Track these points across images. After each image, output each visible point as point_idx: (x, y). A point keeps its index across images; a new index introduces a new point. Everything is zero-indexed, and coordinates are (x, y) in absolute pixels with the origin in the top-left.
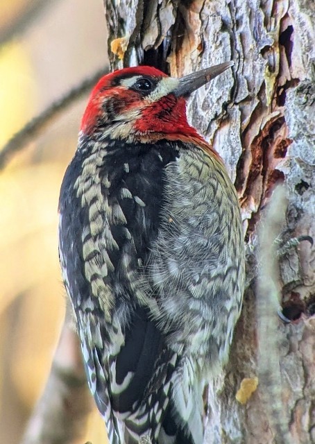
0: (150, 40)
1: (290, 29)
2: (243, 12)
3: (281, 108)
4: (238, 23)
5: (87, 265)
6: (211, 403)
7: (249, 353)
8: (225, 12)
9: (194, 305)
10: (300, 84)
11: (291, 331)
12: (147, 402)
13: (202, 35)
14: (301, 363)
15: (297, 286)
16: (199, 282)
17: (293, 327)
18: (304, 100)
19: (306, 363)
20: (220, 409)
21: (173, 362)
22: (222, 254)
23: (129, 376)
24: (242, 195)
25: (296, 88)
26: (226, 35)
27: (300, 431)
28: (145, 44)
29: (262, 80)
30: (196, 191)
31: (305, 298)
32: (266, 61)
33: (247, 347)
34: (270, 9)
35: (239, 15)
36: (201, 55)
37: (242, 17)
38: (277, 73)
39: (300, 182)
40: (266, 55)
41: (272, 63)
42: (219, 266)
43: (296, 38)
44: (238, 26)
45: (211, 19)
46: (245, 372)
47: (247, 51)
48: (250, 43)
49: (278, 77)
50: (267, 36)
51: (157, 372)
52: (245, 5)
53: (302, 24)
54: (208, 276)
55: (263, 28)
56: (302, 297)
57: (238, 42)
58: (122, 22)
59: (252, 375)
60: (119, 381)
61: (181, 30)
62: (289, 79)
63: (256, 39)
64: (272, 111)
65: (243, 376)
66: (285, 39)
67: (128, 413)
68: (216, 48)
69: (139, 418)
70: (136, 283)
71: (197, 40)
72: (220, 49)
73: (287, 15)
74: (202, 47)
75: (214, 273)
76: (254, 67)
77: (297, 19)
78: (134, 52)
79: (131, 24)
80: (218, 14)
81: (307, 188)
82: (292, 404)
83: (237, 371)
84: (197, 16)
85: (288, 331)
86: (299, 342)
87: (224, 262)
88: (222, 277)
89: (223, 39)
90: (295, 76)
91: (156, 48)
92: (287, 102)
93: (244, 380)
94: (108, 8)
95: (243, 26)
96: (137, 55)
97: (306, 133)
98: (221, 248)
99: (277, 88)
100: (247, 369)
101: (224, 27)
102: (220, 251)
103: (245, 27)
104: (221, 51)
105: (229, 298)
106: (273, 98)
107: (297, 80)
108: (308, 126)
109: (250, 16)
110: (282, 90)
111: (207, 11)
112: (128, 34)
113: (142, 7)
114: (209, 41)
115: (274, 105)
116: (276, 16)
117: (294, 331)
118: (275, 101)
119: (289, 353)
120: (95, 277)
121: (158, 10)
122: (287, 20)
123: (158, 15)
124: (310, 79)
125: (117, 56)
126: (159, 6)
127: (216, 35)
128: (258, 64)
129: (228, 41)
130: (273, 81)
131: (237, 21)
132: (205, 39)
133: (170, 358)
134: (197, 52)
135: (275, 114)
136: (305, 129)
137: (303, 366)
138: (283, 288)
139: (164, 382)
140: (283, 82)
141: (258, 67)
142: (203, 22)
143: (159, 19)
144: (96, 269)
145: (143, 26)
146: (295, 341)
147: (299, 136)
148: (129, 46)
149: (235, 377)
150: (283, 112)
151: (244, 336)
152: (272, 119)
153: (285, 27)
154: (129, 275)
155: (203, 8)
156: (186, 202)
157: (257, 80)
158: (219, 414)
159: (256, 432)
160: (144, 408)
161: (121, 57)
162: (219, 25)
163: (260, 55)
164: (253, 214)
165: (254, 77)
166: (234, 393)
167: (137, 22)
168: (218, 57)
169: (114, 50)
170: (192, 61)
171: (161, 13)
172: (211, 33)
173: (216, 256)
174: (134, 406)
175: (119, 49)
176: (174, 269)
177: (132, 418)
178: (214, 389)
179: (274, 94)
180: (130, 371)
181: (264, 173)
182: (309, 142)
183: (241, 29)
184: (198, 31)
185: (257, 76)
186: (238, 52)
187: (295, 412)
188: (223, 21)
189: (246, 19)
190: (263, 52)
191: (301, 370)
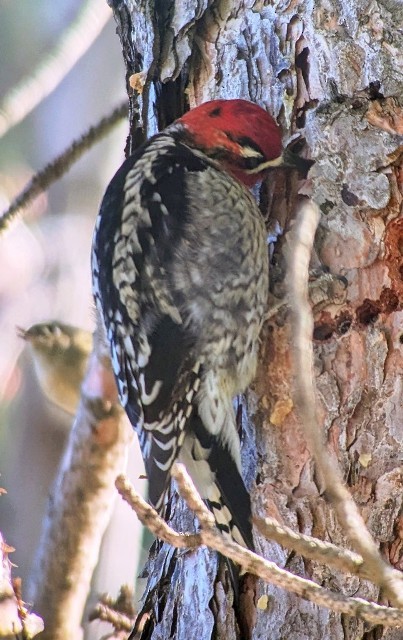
0: (167, 72)
1: (306, 51)
2: (257, 38)
3: (301, 130)
4: (253, 50)
5: (115, 271)
6: (244, 427)
7: (281, 375)
8: (241, 41)
9: (218, 314)
10: (319, 104)
11: (323, 350)
12: (172, 410)
13: (218, 64)
14: (335, 382)
15: (328, 305)
16: (221, 291)
17: (325, 346)
18: (323, 120)
19: (340, 381)
20: (254, 433)
21: (196, 370)
22: (244, 264)
23: (158, 385)
24: (266, 219)
25: (314, 110)
26: (242, 62)
27: (338, 451)
28: (163, 77)
29: (280, 104)
30: (216, 201)
31: (336, 317)
32: (284, 85)
33: (279, 369)
34: (284, 33)
35: (254, 41)
36: (218, 84)
37: (257, 43)
38: (294, 96)
39: (324, 202)
40: (283, 78)
41: (290, 86)
42: (242, 276)
43: (312, 59)
44: (254, 53)
45: (227, 47)
46: (278, 394)
47: (264, 77)
48: (267, 68)
49: (296, 100)
50: (283, 60)
51: (180, 380)
52: (259, 31)
53: (318, 45)
54: (230, 285)
55: (278, 52)
56: (333, 316)
57: (255, 68)
58: (139, 57)
59: (286, 397)
60: (149, 392)
61: (197, 61)
62: (308, 100)
63: (273, 64)
64: (292, 133)
65: (276, 399)
66: (302, 61)
67: (156, 423)
68: (233, 75)
69: (165, 427)
70: (160, 291)
71: (214, 69)
72: (238, 77)
73: (302, 38)
74: (219, 76)
75: (236, 282)
76: (272, 92)
77: (312, 40)
78: (152, 86)
79: (148, 58)
80: (233, 42)
81: (332, 207)
82: (327, 423)
83: (270, 394)
84: (212, 46)
85: (320, 351)
86: (333, 361)
87: (246, 272)
88: (245, 287)
89: (240, 66)
90: (313, 96)
91: (174, 80)
92: (307, 123)
93: (278, 403)
94: (125, 44)
95: (259, 51)
96: (155, 88)
97: (327, 153)
98: (243, 257)
99: (296, 110)
100: (280, 391)
101: (240, 54)
102: (242, 261)
103: (261, 53)
104: (238, 79)
105: (250, 310)
106: (292, 121)
107: (316, 101)
108: (329, 146)
109: (265, 41)
110: (301, 112)
111: (222, 40)
112: (145, 69)
113: (158, 41)
114: (226, 68)
115: (294, 128)
116: (291, 40)
117: (327, 351)
118: (294, 123)
119: (322, 373)
120: (123, 284)
121: (174, 43)
122: (302, 42)
123: (174, 48)
124: (329, 98)
125: (136, 91)
126: (175, 38)
127: (233, 63)
128: (276, 88)
129: (245, 68)
130: (292, 104)
131: (253, 47)
132: (222, 68)
133: (193, 366)
134: (214, 82)
135: (296, 136)
136: (327, 149)
137: (337, 384)
138: (313, 309)
139: (187, 390)
140: (302, 104)
141: (276, 91)
142: (219, 51)
143: (175, 52)
144: (124, 277)
145: (159, 60)
146: (328, 359)
147: (321, 156)
148: (148, 80)
149: (268, 400)
150: (303, 133)
151: (276, 359)
152: (293, 141)
153: (301, 50)
154: (153, 284)
155: (218, 39)
156: (207, 213)
157: (275, 104)
158: (254, 438)
159: (292, 454)
160: (170, 416)
161: (140, 91)
162: (234, 53)
163: (277, 80)
164: (279, 237)
165: (272, 101)
166: (269, 416)
167: (154, 56)
168: (236, 84)
169: (132, 85)
170: (210, 90)
171: (178, 45)
172: (227, 62)
173: (238, 265)
174: (161, 416)
175: (138, 84)
176: (197, 278)
177: (159, 428)
178: (248, 414)
179: (293, 117)
180: (158, 379)
181: (287, 196)
182: (331, 162)
183: (257, 55)
184: (215, 60)
185: (275, 100)
186: (255, 78)
187: (332, 431)
188: (238, 48)
189: (261, 45)
190: (280, 76)
191: (336, 389)
